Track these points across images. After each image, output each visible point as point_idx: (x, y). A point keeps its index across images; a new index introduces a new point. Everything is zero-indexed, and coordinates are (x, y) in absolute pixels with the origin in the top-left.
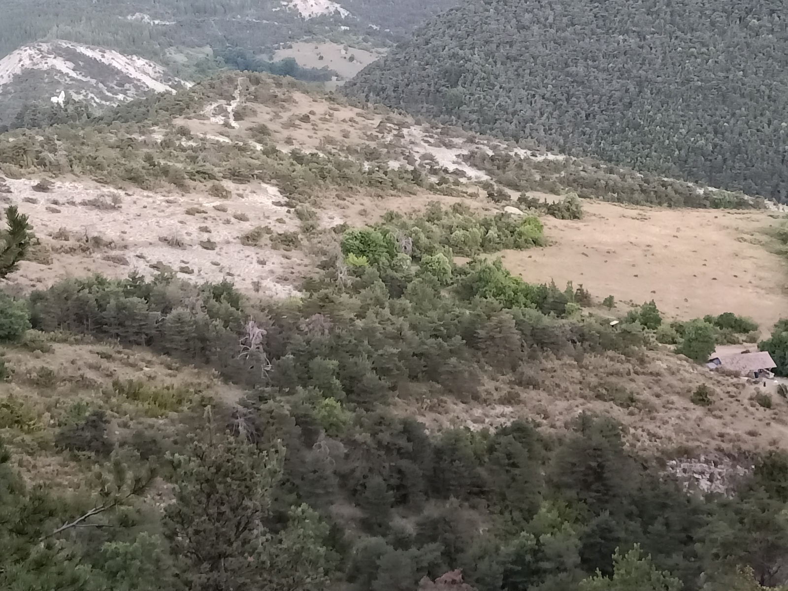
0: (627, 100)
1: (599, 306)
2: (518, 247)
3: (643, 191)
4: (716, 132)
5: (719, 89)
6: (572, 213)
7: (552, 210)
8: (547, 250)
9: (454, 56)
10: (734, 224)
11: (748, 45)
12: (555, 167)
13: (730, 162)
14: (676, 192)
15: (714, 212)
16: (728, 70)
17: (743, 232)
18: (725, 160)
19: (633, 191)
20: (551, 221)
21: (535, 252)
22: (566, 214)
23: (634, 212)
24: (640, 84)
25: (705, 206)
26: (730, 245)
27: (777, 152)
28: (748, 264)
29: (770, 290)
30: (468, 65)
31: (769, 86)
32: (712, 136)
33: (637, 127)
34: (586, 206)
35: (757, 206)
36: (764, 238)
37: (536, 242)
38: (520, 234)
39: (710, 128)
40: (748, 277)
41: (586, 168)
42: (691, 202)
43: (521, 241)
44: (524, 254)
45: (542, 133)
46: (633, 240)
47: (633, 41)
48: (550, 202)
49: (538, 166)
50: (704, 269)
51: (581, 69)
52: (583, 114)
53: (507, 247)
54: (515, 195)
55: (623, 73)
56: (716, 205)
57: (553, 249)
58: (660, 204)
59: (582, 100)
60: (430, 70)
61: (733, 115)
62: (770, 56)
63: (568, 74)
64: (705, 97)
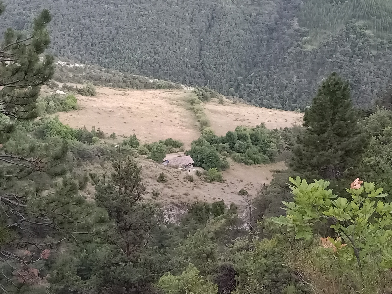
0: (111, 37)
1: (109, 138)
2: (65, 110)
3: (124, 81)
4: (155, 53)
5: (155, 32)
6: (91, 93)
7: (80, 92)
8: (80, 112)
9: (20, 14)
10: (168, 96)
11: (167, 11)
12: (80, 70)
13: (162, 67)
14: (140, 82)
15: (158, 91)
16: (158, 23)
17: (172, 100)
18: (160, 66)
19: (119, 81)
20: (80, 97)
21: (74, 113)
22: (88, 94)
23: (121, 92)
24: (117, 29)
25: (154, 88)
26: (167, 106)
27: (183, 62)
28: (176, 115)
29: (187, 127)
30: (28, 19)
31: (178, 31)
32: (153, 54)
33: (117, 50)
34: (98, 90)
35: (177, 88)
36: (183, 103)
37: (74, 108)
38: (66, 104)
39: (152, 51)
40: (177, 122)
41: (95, 70)
42: (147, 86)
43: (66, 107)
44: (68, 114)
45: (70, 54)
46: (122, 105)
47: (112, 8)
48: (79, 88)
49: (71, 70)
50: (156, 118)
51: (87, 21)
52: (90, 44)
53: (59, 111)
54: (61, 85)
55: (108, 24)
56: (159, 87)
57: (83, 111)
58: (133, 87)
59: (89, 37)
60: (7, 21)
61: (162, 44)
63: (81, 24)
64: (149, 36)
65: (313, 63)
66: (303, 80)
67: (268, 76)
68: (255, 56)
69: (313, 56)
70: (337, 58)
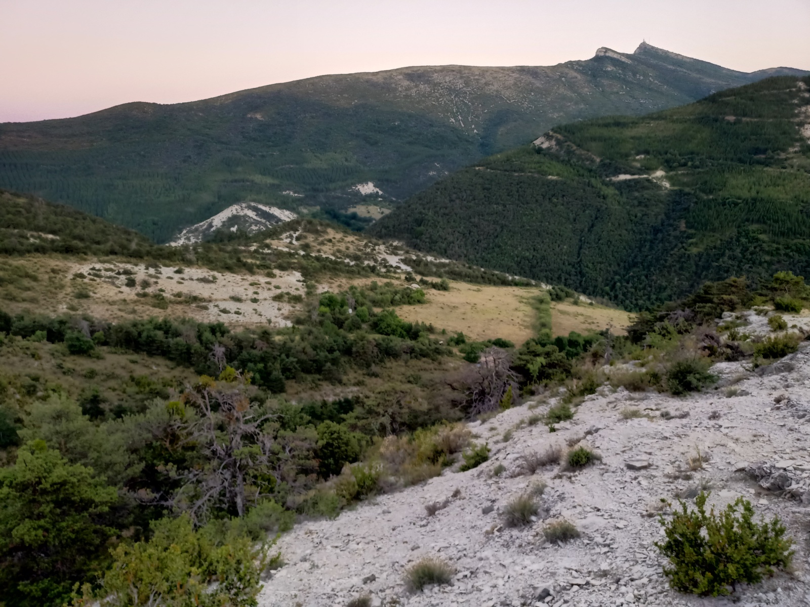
0: (496, 234)
1: (439, 334)
2: (410, 303)
3: (483, 277)
4: (534, 250)
5: (537, 230)
6: (443, 287)
7: (435, 286)
8: (424, 306)
9: (421, 213)
10: (521, 294)
11: (552, 211)
12: (444, 265)
14: (498, 278)
15: (515, 288)
16: (542, 222)
17: (524, 298)
19: (477, 277)
20: (434, 291)
21: (418, 308)
22: (441, 288)
23: (475, 288)
24: (502, 227)
25: (511, 285)
26: (515, 303)
28: (520, 314)
29: (526, 327)
30: (426, 217)
31: (560, 230)
32: (532, 251)
33: (499, 247)
34: (452, 284)
35: (536, 286)
36: (531, 301)
37: (419, 302)
38: (412, 298)
39: (532, 248)
40: (519, 320)
41: (459, 266)
42: (505, 283)
43: (411, 301)
44: (411, 308)
46: (468, 301)
47: (500, 208)
48: (434, 282)
49: (435, 265)
50: (499, 316)
51: (476, 220)
53: (404, 303)
54: (418, 278)
55: (495, 222)
56: (516, 284)
57: (427, 305)
58: (490, 283)
59: (476, 234)
61: (543, 242)
62: (561, 216)
63: (470, 222)
64: (531, 234)
65: (697, 265)
66: (684, 283)
67: (646, 276)
68: (636, 257)
69: (697, 259)
70: (724, 262)
